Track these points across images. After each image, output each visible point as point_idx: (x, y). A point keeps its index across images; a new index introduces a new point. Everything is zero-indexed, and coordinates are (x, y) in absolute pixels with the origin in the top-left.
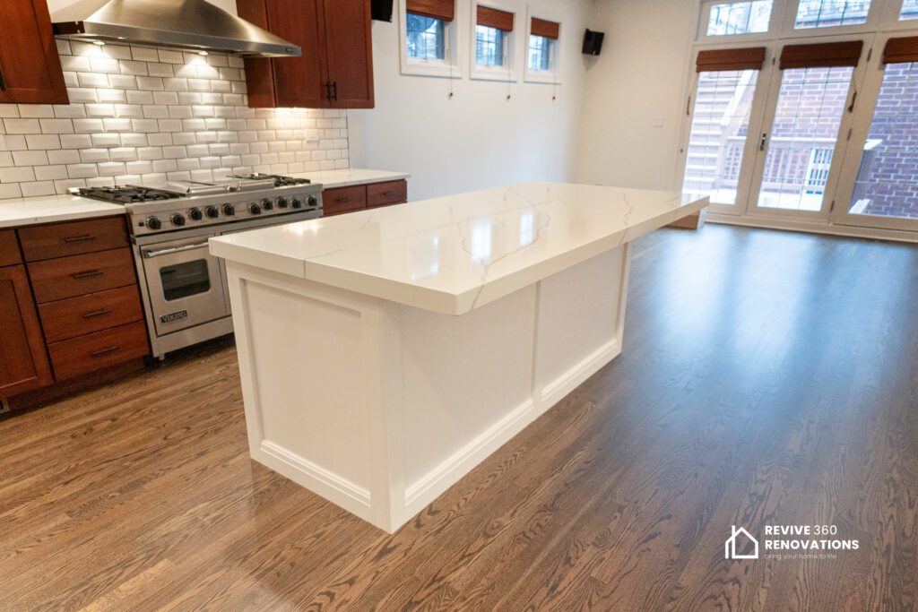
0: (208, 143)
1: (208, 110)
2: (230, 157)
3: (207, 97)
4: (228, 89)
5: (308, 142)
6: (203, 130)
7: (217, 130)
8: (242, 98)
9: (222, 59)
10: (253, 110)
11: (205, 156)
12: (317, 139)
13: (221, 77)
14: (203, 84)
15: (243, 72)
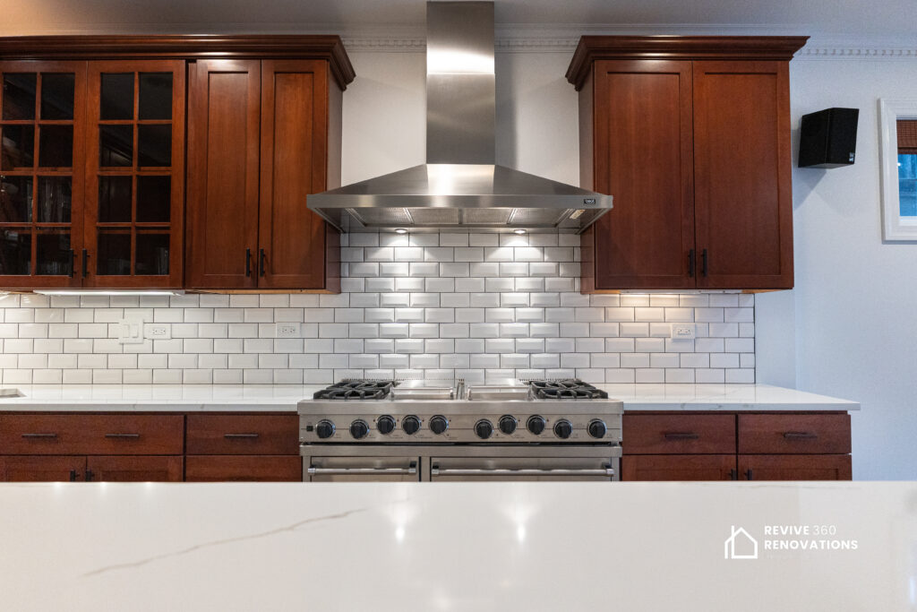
0: (515, 337)
1: (522, 298)
2: (544, 355)
3: (523, 283)
4: (554, 271)
5: (676, 341)
6: (511, 322)
7: (529, 322)
8: (573, 282)
9: (550, 239)
10: (588, 297)
11: (508, 352)
12: (692, 336)
13: (546, 258)
14: (520, 268)
15: (578, 252)
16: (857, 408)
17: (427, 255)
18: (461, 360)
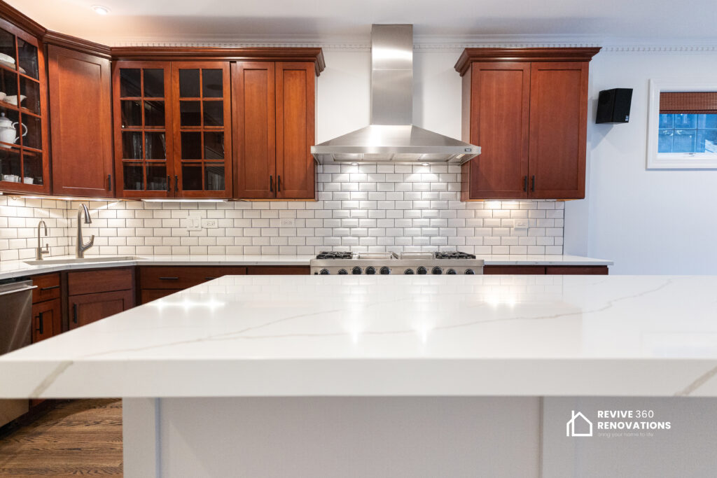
0: (421, 227)
1: (425, 204)
2: (438, 238)
3: (426, 195)
4: (445, 188)
5: (516, 229)
6: (419, 218)
7: (430, 218)
8: (456, 195)
9: (443, 169)
10: (465, 203)
11: (417, 236)
12: (527, 227)
13: (440, 180)
14: (425, 186)
15: (459, 177)
16: (612, 264)
17: (370, 178)
18: (389, 241)
